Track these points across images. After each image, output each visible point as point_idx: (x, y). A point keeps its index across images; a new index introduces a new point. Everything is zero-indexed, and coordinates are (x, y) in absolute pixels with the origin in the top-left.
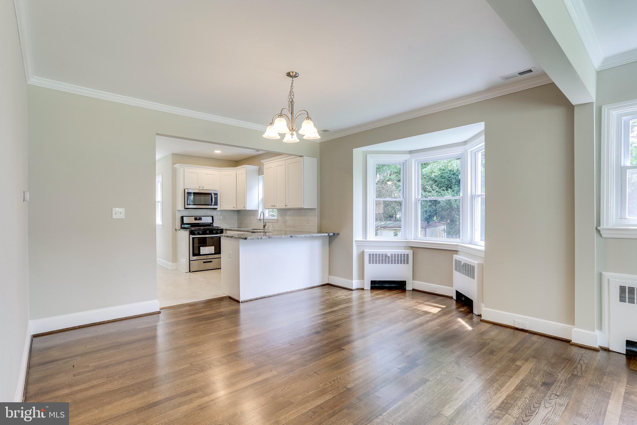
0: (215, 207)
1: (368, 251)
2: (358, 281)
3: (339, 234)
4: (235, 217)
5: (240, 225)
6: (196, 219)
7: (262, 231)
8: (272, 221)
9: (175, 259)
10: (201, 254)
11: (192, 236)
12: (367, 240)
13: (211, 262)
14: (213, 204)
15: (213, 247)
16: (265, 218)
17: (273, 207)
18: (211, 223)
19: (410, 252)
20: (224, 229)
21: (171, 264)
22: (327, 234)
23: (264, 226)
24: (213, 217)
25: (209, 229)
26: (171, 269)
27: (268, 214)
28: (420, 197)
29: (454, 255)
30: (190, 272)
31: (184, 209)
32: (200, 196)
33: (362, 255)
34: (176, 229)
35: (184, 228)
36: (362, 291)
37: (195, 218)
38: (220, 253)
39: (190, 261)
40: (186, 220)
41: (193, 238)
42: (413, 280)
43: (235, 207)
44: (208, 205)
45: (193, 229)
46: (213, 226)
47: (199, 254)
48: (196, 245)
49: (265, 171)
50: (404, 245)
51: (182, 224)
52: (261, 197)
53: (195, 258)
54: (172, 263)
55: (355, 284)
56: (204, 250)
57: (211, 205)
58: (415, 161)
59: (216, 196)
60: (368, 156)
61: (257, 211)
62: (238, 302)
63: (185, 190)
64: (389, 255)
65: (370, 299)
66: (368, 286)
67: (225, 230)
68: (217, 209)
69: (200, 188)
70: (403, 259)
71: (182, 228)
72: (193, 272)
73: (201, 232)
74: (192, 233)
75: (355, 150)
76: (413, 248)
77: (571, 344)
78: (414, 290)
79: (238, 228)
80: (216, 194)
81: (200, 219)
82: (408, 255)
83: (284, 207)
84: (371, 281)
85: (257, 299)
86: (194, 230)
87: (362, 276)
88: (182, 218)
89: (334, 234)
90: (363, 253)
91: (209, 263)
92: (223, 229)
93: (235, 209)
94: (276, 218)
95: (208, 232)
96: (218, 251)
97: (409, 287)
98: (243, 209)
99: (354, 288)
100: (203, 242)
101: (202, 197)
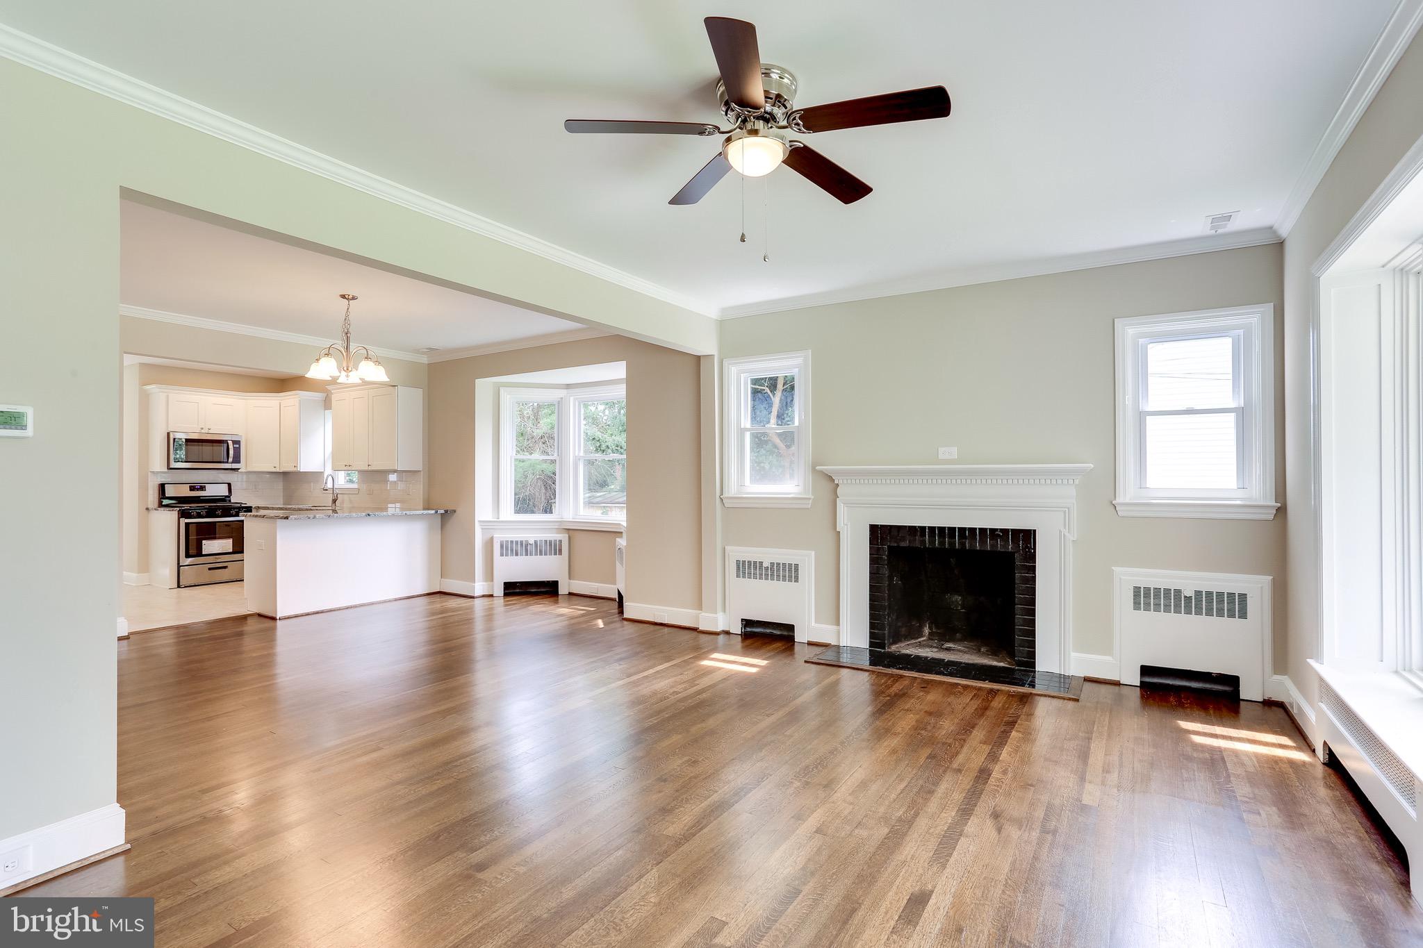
0: (235, 466)
1: (499, 537)
2: (484, 583)
3: (455, 511)
4: (279, 485)
5: (288, 498)
6: (192, 489)
7: (330, 508)
8: (346, 492)
9: (144, 565)
10: (203, 553)
11: (184, 521)
12: (500, 520)
13: (225, 567)
14: (231, 460)
15: (230, 541)
16: (335, 487)
17: (347, 468)
18: (226, 496)
19: (564, 537)
20: (253, 506)
21: (135, 575)
22: (433, 512)
23: (334, 501)
24: (229, 485)
25: (222, 506)
26: (134, 585)
27: (341, 480)
28: (582, 454)
29: (617, 539)
30: (179, 586)
31: (166, 470)
32: (202, 445)
33: (489, 544)
34: (147, 509)
35: (167, 506)
36: (491, 599)
37: (190, 487)
38: (242, 552)
39: (179, 566)
40: (170, 491)
41: (187, 525)
42: (570, 579)
43: (277, 466)
44: (220, 462)
45: (186, 506)
46: (230, 501)
47: (199, 553)
48: (193, 537)
49: (334, 403)
50: (556, 527)
51: (162, 498)
52: (329, 449)
53: (189, 560)
54: (138, 573)
55: (479, 588)
56: (210, 546)
57: (227, 462)
58: (575, 399)
59: (238, 446)
60: (502, 390)
61: (322, 473)
62: (274, 619)
63: (168, 434)
64: (532, 541)
65: (503, 609)
66: (499, 591)
67: (255, 508)
68: (239, 469)
69: (203, 431)
70: (555, 548)
71: (161, 505)
72: (185, 587)
73: (204, 513)
74: (183, 514)
75: (479, 382)
76: (570, 532)
77: (698, 632)
78: (570, 594)
79: (284, 504)
80: (237, 442)
81: (202, 488)
82: (560, 541)
83: (366, 468)
84: (505, 583)
85: (308, 614)
86: (189, 509)
87: (489, 575)
88: (162, 487)
89: (446, 511)
90: (492, 539)
91: (220, 570)
92: (251, 507)
93: (277, 470)
94: (355, 486)
95: (219, 512)
96: (239, 548)
97: (563, 590)
98: (295, 469)
99: (476, 594)
100: (209, 532)
101: (207, 449)
